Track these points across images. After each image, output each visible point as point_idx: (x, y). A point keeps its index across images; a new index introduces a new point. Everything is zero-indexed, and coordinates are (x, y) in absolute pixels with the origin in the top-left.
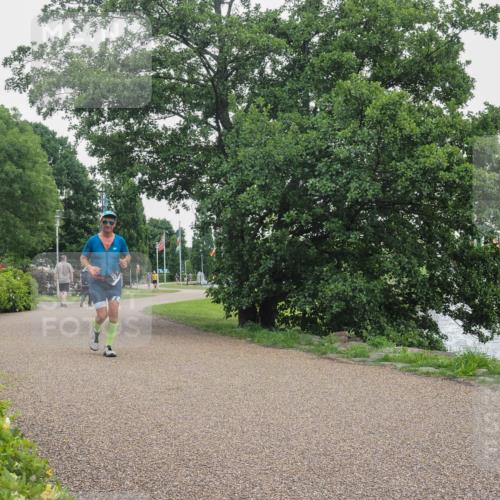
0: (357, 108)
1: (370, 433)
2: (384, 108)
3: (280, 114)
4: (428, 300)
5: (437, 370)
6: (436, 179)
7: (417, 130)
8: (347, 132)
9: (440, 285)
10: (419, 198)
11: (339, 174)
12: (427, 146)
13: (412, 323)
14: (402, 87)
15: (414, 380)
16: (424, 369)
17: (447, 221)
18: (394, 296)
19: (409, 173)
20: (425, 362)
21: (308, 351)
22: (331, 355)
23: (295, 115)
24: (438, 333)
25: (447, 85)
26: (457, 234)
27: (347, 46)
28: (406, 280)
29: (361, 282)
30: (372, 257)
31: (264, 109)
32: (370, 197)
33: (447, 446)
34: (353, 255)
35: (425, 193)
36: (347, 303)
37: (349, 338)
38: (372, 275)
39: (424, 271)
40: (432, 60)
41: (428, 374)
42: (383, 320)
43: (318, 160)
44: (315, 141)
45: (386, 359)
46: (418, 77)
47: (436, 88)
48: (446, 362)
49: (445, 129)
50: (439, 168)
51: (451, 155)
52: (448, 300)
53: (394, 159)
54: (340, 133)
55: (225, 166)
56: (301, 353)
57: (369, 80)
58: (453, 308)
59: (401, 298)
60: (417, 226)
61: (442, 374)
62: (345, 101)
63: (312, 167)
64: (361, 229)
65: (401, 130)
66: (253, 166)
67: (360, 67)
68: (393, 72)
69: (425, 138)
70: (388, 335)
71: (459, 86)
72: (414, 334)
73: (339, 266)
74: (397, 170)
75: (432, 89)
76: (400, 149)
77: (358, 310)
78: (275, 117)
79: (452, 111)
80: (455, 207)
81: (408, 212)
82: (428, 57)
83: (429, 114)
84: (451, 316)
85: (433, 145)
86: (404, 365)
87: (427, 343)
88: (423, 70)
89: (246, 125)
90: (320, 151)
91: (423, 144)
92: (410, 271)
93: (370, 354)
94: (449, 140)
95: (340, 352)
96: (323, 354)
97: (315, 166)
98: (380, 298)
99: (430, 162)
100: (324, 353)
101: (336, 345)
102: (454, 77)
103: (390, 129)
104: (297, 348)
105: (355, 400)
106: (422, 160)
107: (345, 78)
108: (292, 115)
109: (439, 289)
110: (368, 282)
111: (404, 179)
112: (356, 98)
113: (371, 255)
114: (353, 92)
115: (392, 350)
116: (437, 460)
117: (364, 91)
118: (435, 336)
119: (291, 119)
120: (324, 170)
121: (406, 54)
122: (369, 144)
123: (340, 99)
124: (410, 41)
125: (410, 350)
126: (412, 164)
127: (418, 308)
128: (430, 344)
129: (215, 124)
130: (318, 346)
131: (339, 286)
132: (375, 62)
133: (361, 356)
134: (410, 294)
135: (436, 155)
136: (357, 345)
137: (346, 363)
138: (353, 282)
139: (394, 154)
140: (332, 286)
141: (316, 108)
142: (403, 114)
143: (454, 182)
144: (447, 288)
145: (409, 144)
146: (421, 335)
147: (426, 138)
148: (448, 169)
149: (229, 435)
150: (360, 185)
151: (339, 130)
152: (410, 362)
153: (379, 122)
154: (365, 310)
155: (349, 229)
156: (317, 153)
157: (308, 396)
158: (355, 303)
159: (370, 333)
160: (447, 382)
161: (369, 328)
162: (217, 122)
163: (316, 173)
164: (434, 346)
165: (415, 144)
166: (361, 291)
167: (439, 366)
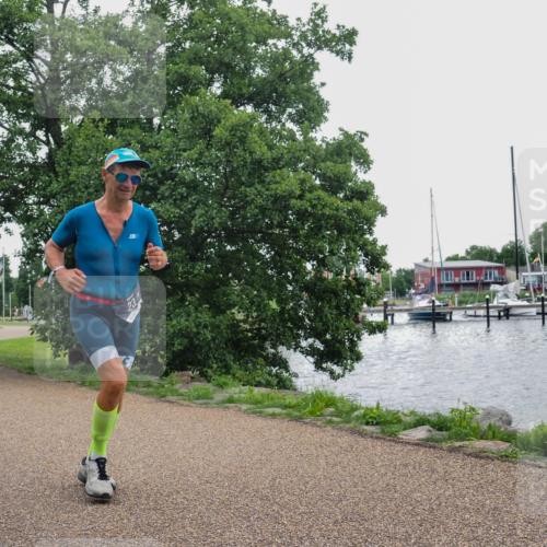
0: (204, 127)
1: (207, 482)
2: (233, 129)
3: (119, 130)
4: (278, 336)
5: (284, 411)
6: (287, 207)
7: (269, 155)
8: (194, 153)
9: (291, 319)
10: (270, 226)
11: (183, 198)
12: (278, 171)
13: (261, 360)
14: (255, 106)
15: (260, 422)
16: (270, 410)
17: (298, 251)
18: (242, 332)
19: (259, 201)
20: (271, 403)
21: (146, 394)
22: (170, 398)
23: (136, 131)
24: (287, 371)
25: (301, 106)
26: (309, 266)
27: (196, 59)
28: (255, 314)
29: (205, 317)
30: (218, 290)
31: (100, 124)
32: (216, 225)
33: (288, 493)
34: (199, 287)
35: (275, 222)
36: (191, 340)
37: (192, 378)
38: (218, 309)
39: (273, 304)
40: (285, 79)
41: (273, 416)
42: (230, 358)
43: (161, 183)
44: (157, 160)
45: (231, 400)
46: (270, 97)
47: (289, 110)
48: (294, 402)
49: (297, 154)
50: (291, 195)
51: (303, 182)
52: (299, 336)
53: (243, 184)
54: (185, 154)
55: (55, 186)
56: (138, 396)
57: (219, 97)
58: (304, 344)
59: (250, 334)
60: (268, 256)
61: (289, 415)
62: (191, 119)
63: (154, 189)
64: (208, 259)
65: (251, 153)
66: (86, 187)
67: (210, 83)
68: (244, 91)
69: (276, 163)
70: (234, 375)
71: (313, 109)
72: (262, 373)
73: (183, 300)
74: (246, 196)
75: (284, 111)
76: (250, 173)
77: (202, 347)
78: (114, 133)
79: (305, 134)
80: (307, 236)
81: (259, 242)
82: (282, 76)
83: (281, 138)
84: (302, 352)
85: (284, 170)
86: (249, 406)
87: (275, 382)
88: (276, 91)
89: (79, 141)
90: (163, 173)
91: (275, 169)
92: (259, 306)
93: (214, 395)
94: (302, 165)
95: (182, 395)
96: (162, 397)
97: (158, 189)
98: (226, 334)
99: (281, 189)
100: (164, 396)
101: (177, 386)
102: (308, 99)
103: (239, 151)
104: (134, 391)
105: (194, 447)
106: (273, 186)
107: (192, 94)
108: (133, 132)
109: (289, 324)
110: (214, 317)
111: (253, 206)
112: (204, 116)
113: (218, 287)
114: (201, 108)
115: (237, 390)
116: (275, 508)
117: (213, 108)
118: (285, 375)
119: (131, 136)
120: (167, 194)
121: (259, 72)
122: (217, 167)
123: (187, 116)
124: (263, 58)
125: (256, 390)
126: (263, 190)
127: (268, 344)
128: (278, 383)
129: (44, 139)
130: (157, 388)
131: (182, 320)
132: (225, 77)
133: (203, 398)
134: (259, 329)
135: (288, 180)
136: (201, 386)
137: (188, 406)
138: (197, 317)
139: (243, 179)
140: (174, 322)
141: (160, 126)
142: (254, 136)
143: (306, 210)
144: (298, 323)
145: (259, 168)
146: (270, 374)
147: (278, 163)
148: (301, 197)
149: (47, 493)
150: (207, 212)
151: (185, 150)
152: (257, 402)
153: (228, 144)
154: (210, 348)
155: (193, 259)
156: (160, 175)
157: (141, 445)
158: (199, 339)
159: (214, 372)
160: (292, 424)
161: (215, 366)
162: (46, 136)
163: (159, 197)
164: (283, 384)
165: (266, 170)
166: (206, 327)
167: (286, 407)
